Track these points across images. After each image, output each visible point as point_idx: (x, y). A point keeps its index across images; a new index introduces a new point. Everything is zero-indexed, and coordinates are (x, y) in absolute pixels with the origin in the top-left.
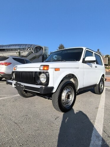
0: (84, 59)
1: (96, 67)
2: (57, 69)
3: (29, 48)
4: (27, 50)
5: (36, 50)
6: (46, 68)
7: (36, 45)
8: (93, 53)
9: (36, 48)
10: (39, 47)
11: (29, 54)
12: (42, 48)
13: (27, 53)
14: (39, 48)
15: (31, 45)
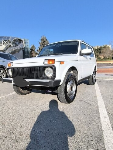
0: (80, 52)
1: (90, 59)
2: (62, 63)
3: (6, 41)
4: (3, 44)
5: (15, 44)
6: (51, 62)
7: (15, 38)
8: (86, 45)
9: (15, 40)
10: (18, 39)
11: (7, 48)
12: (22, 41)
13: (5, 47)
14: (17, 41)
15: (8, 38)
